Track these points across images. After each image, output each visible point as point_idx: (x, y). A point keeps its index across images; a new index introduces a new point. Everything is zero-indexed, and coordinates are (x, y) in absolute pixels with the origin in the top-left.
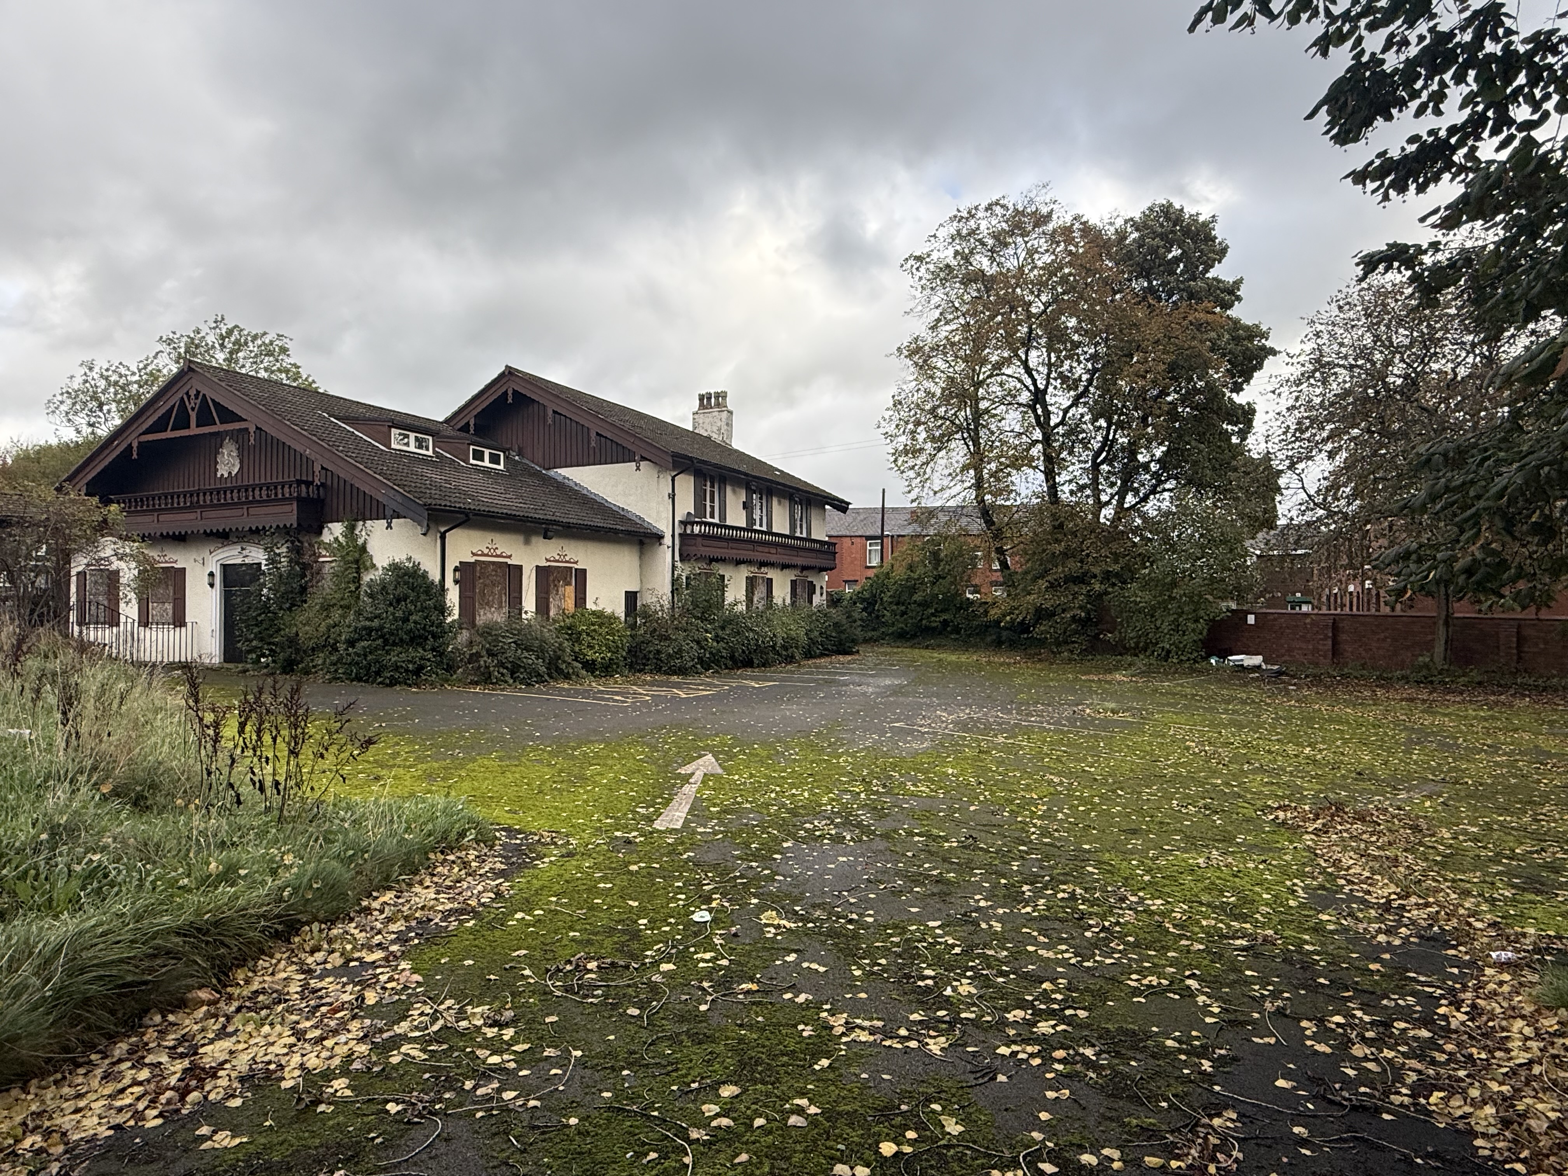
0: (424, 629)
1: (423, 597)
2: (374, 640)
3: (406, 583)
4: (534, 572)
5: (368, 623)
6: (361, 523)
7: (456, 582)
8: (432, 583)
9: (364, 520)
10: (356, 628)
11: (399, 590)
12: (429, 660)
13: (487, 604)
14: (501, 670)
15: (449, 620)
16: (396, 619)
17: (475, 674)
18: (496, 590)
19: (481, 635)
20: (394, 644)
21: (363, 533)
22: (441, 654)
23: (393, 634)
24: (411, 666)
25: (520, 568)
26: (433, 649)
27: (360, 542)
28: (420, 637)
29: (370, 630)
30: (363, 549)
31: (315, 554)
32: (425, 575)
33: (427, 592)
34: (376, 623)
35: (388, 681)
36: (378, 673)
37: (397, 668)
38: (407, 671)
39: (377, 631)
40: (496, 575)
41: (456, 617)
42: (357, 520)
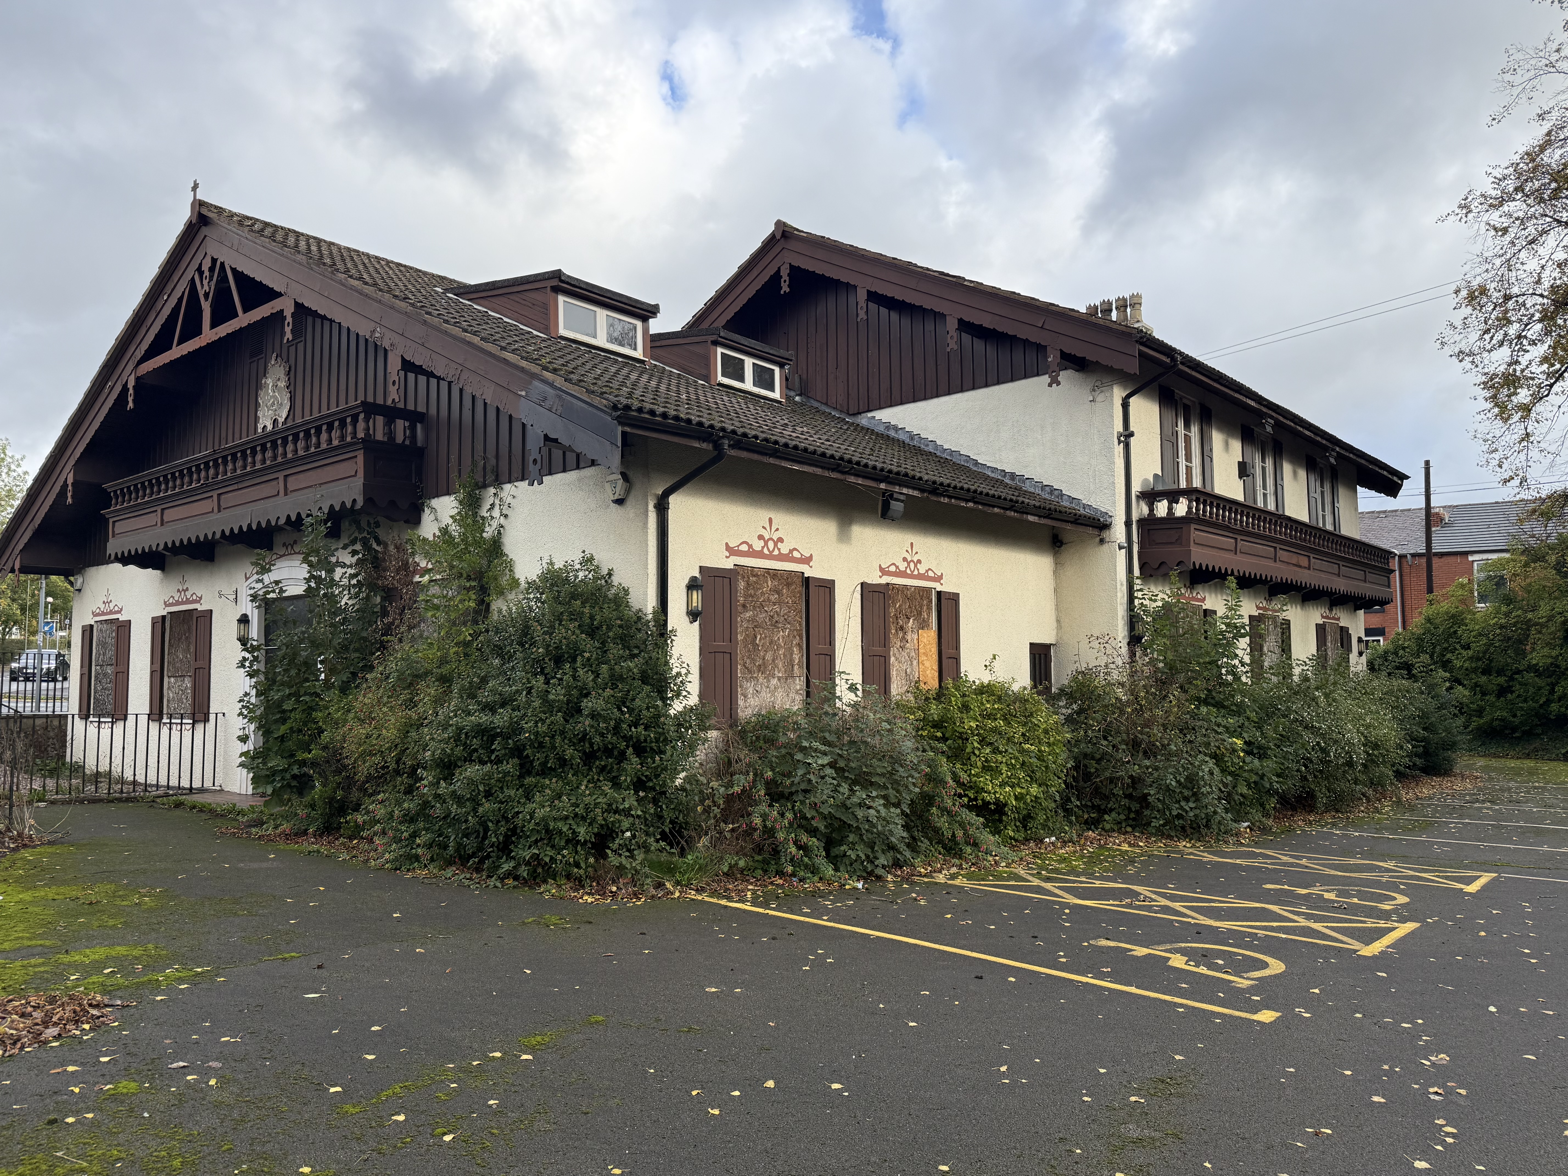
0: (617, 729)
1: (615, 651)
2: (499, 761)
3: (575, 616)
4: (858, 595)
5: (484, 718)
6: (492, 490)
7: (693, 615)
8: (639, 617)
9: (498, 482)
10: (460, 729)
11: (560, 633)
12: (627, 813)
13: (762, 668)
14: (804, 838)
15: (677, 707)
16: (549, 706)
17: (741, 852)
18: (780, 636)
19: (753, 747)
20: (546, 771)
21: (496, 513)
22: (659, 795)
23: (541, 745)
24: (582, 832)
25: (828, 586)
26: (639, 784)
27: (489, 532)
28: (608, 751)
29: (487, 734)
30: (495, 548)
31: (406, 565)
32: (620, 600)
33: (624, 640)
34: (501, 719)
35: (524, 871)
36: (505, 848)
37: (548, 835)
38: (573, 841)
39: (506, 737)
40: (779, 602)
41: (693, 700)
42: (485, 486)
